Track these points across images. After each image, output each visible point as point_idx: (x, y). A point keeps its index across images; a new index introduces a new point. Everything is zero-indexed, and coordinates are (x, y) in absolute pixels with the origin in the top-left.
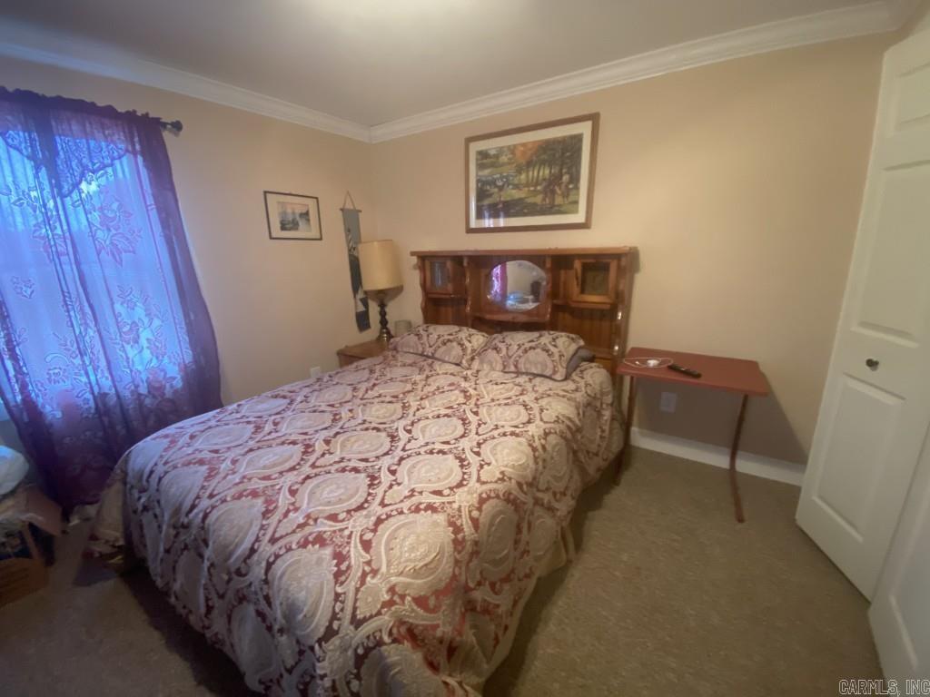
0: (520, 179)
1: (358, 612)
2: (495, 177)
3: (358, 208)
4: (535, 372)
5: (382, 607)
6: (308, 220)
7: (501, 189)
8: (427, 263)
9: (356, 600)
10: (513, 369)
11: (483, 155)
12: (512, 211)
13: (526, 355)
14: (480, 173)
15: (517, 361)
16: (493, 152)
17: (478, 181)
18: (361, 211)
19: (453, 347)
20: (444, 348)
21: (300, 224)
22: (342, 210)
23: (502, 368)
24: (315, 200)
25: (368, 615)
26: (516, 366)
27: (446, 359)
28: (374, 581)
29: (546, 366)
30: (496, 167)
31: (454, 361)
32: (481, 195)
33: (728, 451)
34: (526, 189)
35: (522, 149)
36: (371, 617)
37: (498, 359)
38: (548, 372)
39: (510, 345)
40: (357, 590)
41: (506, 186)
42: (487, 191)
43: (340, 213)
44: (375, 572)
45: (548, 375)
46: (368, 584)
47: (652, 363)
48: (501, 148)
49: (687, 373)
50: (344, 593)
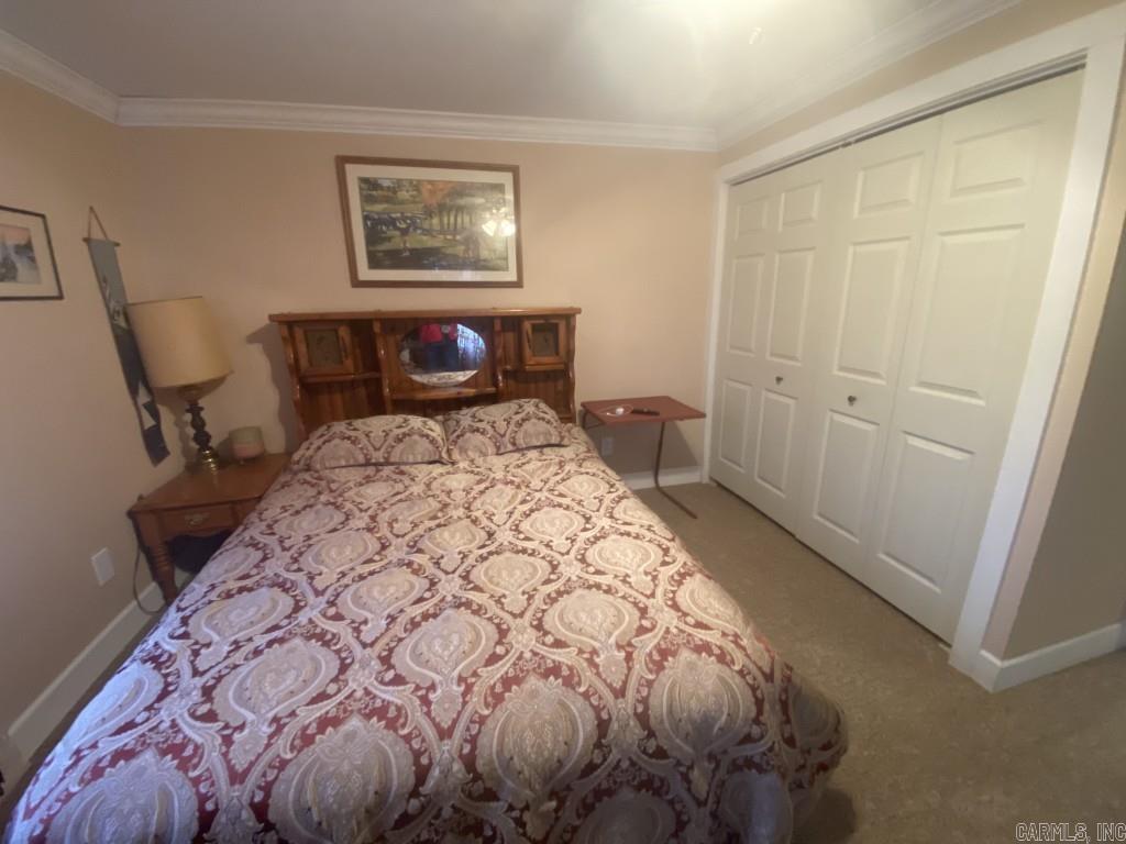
0: (431, 225)
1: (615, 685)
2: (393, 216)
3: (112, 238)
4: (539, 444)
5: (628, 663)
6: (33, 260)
7: (404, 232)
8: (299, 333)
9: (605, 681)
10: (510, 447)
11: (369, 184)
12: (426, 262)
13: (522, 429)
14: (368, 208)
15: (514, 438)
16: (386, 183)
17: (366, 218)
18: (118, 245)
19: (416, 442)
20: (401, 446)
21: (19, 265)
22: (87, 240)
23: (495, 450)
24: (39, 220)
25: (623, 678)
26: (514, 444)
27: (411, 460)
28: (602, 656)
29: (551, 435)
30: (395, 204)
31: (426, 459)
32: (373, 237)
33: (651, 473)
34: (441, 236)
35: (429, 187)
36: (627, 676)
37: (487, 441)
38: (554, 440)
39: (494, 422)
40: (598, 674)
41: (411, 229)
42: (384, 232)
43: (84, 247)
44: (594, 652)
45: (557, 442)
46: (601, 664)
47: (620, 411)
48: (399, 181)
49: (649, 413)
50: (590, 686)
